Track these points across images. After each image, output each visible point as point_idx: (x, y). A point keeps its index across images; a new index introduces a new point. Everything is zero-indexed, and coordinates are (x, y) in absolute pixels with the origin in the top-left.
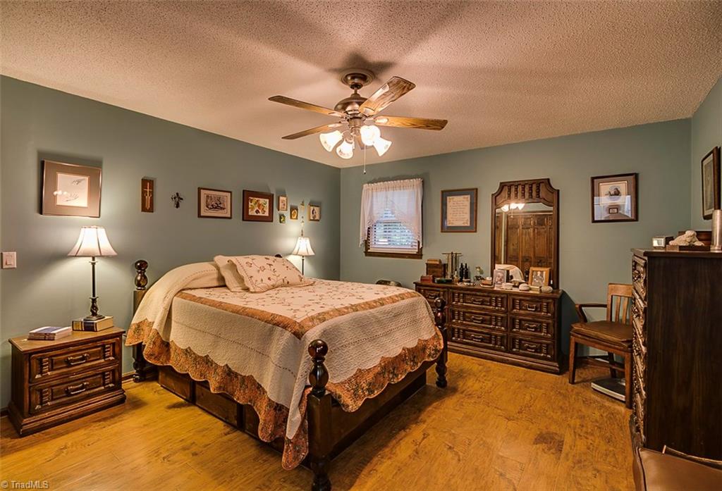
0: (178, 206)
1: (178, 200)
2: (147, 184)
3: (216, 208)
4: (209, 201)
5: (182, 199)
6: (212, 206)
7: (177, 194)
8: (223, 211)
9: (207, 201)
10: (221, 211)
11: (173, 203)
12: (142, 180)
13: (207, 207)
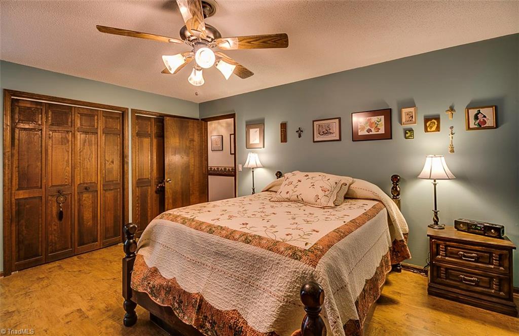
0: (300, 136)
1: (300, 132)
2: (284, 126)
3: (326, 133)
4: (320, 129)
5: (302, 131)
6: (323, 132)
7: (299, 128)
8: (332, 135)
9: (319, 129)
10: (330, 136)
11: (297, 135)
12: (281, 124)
13: (319, 134)
